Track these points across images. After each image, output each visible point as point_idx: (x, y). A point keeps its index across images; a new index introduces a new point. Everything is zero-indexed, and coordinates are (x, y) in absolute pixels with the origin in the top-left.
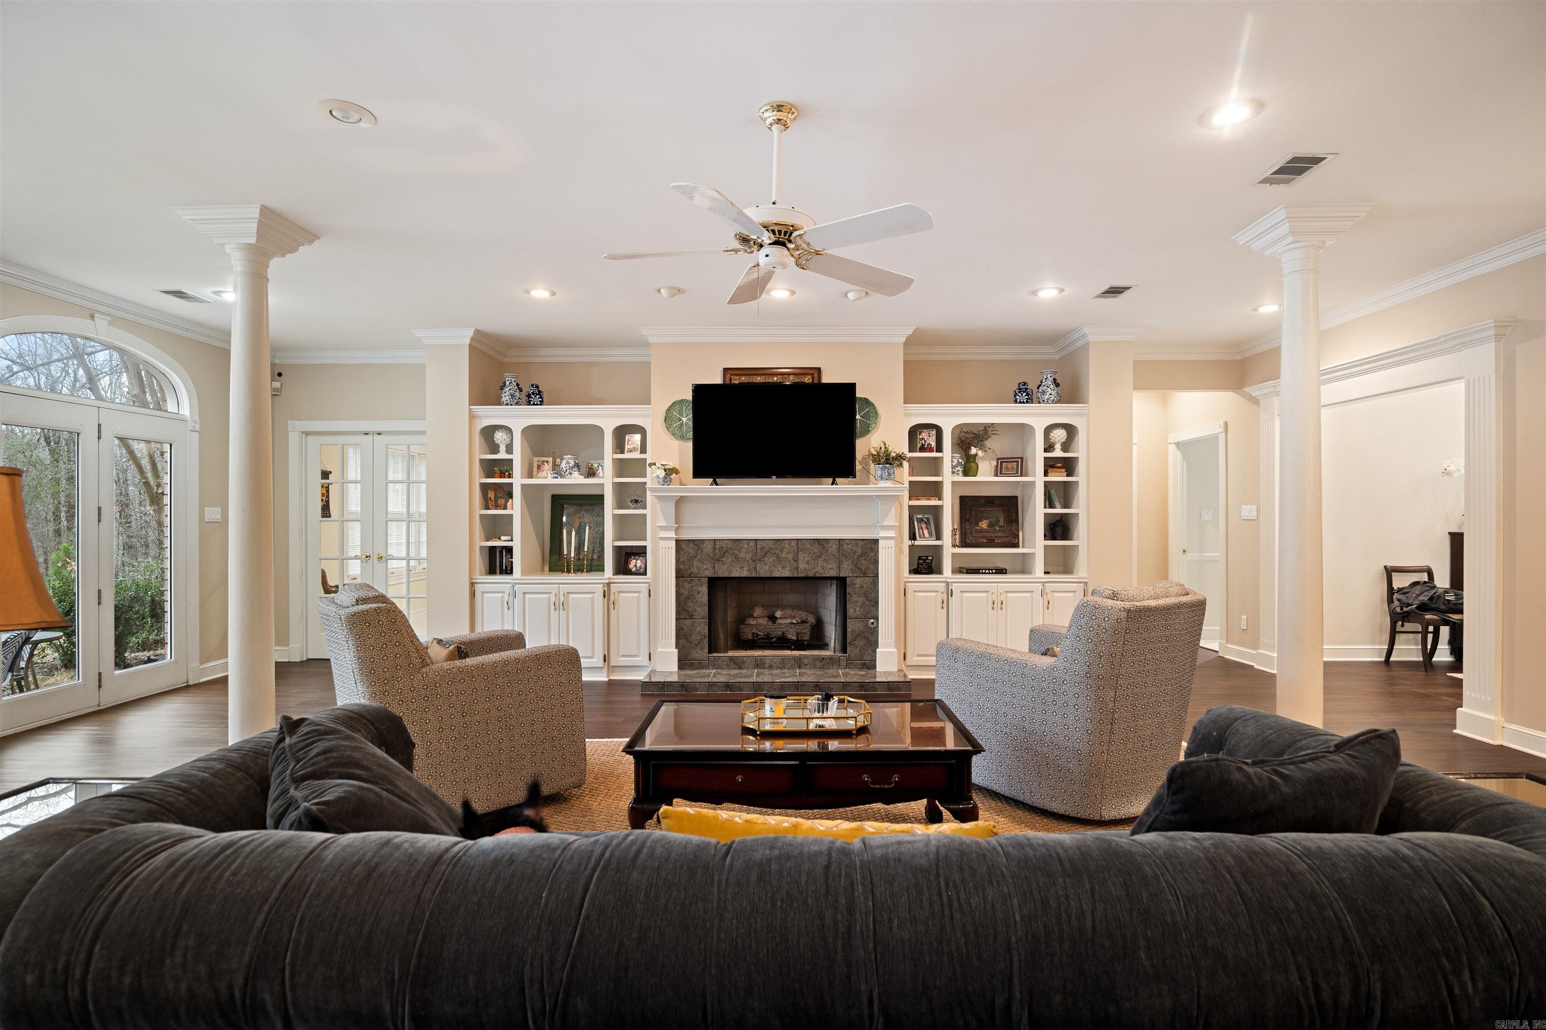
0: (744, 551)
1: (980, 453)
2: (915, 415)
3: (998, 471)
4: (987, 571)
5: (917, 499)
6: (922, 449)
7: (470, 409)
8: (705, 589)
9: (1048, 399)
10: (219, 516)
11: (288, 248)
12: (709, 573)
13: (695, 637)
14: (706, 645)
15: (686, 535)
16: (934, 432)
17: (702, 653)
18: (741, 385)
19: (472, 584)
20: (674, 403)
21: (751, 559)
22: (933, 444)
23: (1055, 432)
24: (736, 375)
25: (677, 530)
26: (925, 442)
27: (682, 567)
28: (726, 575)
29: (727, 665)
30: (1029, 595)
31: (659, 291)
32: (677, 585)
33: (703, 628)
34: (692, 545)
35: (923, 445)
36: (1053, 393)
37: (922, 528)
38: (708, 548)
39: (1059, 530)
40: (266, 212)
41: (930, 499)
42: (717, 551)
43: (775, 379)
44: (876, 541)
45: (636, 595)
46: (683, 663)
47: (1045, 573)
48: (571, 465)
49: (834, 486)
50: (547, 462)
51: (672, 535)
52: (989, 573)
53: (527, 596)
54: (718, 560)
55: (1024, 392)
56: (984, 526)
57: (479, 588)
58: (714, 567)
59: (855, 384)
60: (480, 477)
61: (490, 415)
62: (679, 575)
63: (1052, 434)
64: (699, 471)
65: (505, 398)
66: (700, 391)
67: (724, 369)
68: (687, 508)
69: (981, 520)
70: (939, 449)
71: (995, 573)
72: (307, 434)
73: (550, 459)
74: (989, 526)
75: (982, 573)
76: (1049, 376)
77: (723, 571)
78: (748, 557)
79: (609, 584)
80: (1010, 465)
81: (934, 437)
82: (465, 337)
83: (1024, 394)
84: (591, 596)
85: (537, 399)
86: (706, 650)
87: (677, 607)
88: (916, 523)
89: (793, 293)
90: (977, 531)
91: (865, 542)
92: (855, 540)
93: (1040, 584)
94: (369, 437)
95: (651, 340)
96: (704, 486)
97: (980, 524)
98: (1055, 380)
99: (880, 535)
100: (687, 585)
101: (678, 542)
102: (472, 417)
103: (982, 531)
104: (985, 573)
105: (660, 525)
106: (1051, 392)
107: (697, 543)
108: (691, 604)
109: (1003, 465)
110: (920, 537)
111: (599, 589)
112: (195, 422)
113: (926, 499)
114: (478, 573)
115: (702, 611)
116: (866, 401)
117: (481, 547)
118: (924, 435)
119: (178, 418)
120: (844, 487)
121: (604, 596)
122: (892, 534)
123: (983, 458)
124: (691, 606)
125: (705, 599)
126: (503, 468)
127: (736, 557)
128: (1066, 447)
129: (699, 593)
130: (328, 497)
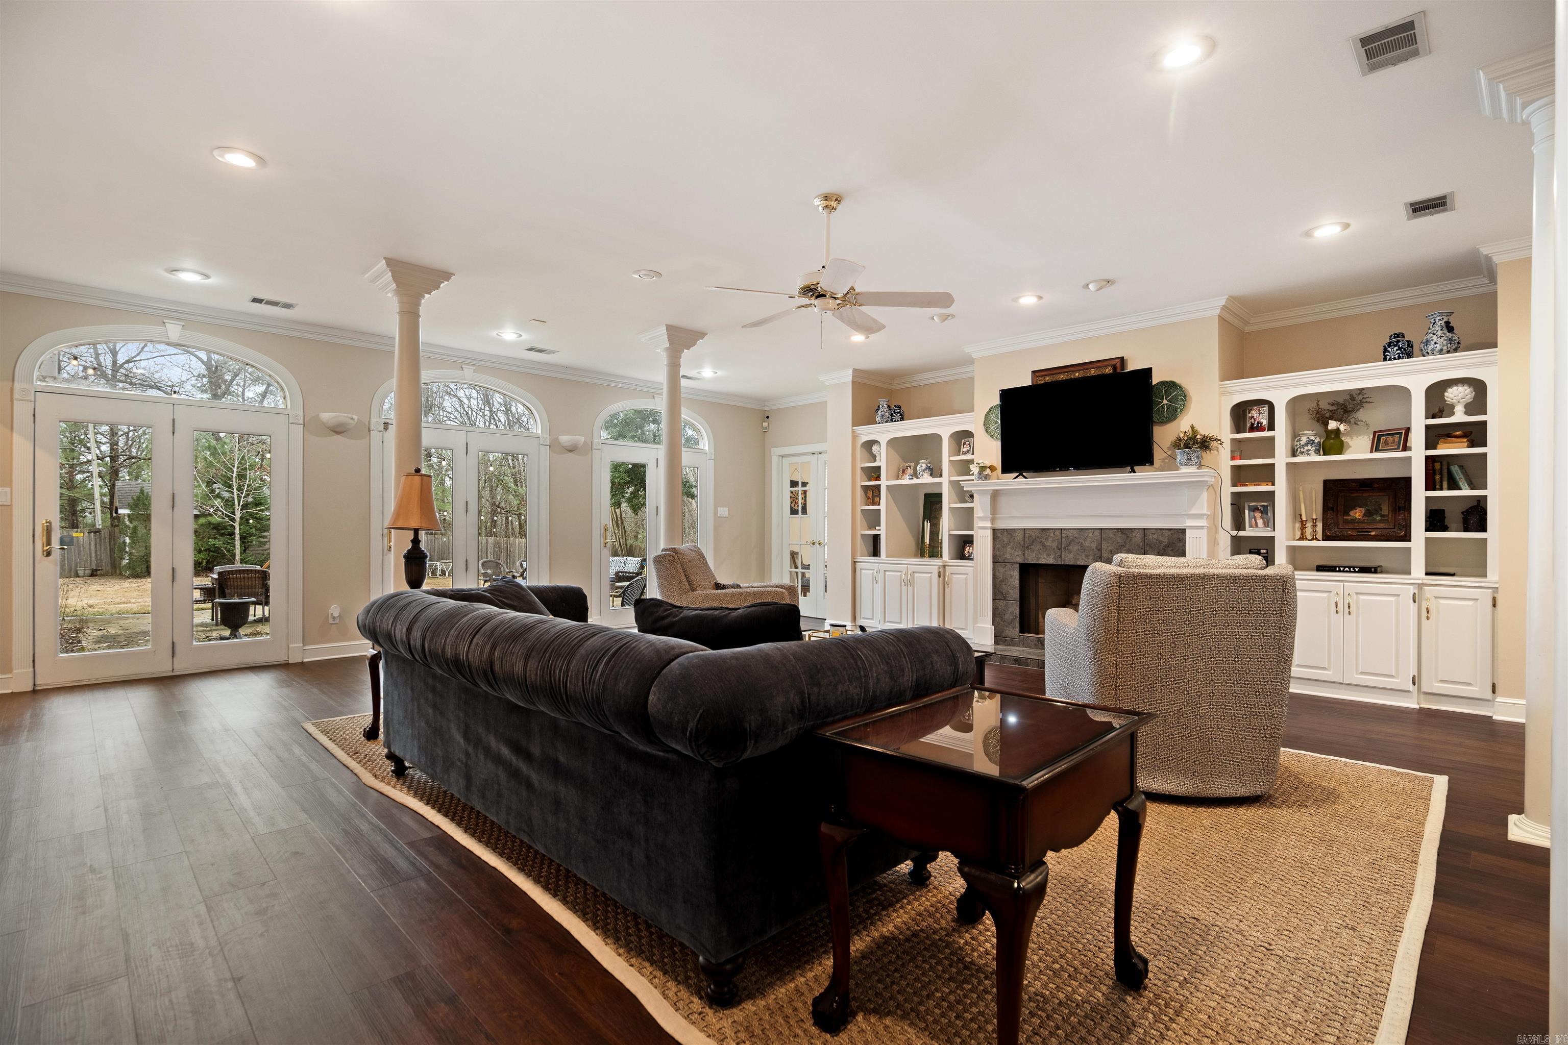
0: (1050, 539)
1: (1342, 427)
2: (1240, 391)
3: (1376, 447)
4: (1347, 569)
5: (1243, 485)
6: (1252, 429)
7: (853, 431)
8: (1016, 574)
9: (1433, 350)
10: (727, 513)
11: (690, 344)
12: (1020, 560)
13: (1008, 617)
14: (1018, 625)
15: (1001, 525)
16: (1266, 408)
17: (1014, 631)
18: (1046, 384)
19: (855, 563)
20: (991, 408)
21: (1057, 547)
22: (1265, 422)
23: (1450, 390)
24: (1042, 376)
25: (993, 520)
26: (1255, 420)
27: (997, 553)
28: (1034, 562)
29: (1035, 645)
30: (1393, 599)
31: (933, 318)
32: (994, 569)
33: (1015, 609)
34: (1006, 534)
35: (1252, 424)
36: (1439, 340)
37: (1255, 517)
38: (1019, 537)
39: (1473, 520)
40: (669, 328)
41: (1260, 485)
42: (1026, 539)
43: (1077, 374)
44: (1183, 531)
45: (965, 576)
46: (999, 638)
47: (1427, 574)
48: (923, 468)
49: (1132, 474)
50: (910, 467)
51: (989, 524)
52: (1350, 572)
53: (887, 573)
54: (1027, 547)
55: (1395, 346)
56: (1357, 515)
57: (859, 566)
58: (1024, 554)
59: (1151, 368)
60: (861, 481)
61: (867, 433)
62: (995, 561)
63: (1446, 394)
64: (1007, 467)
65: (878, 419)
66: (1006, 395)
67: (1033, 372)
68: (1003, 501)
69: (1354, 508)
70: (1271, 427)
71: (1358, 572)
72: (783, 456)
73: (912, 465)
74: (1365, 515)
75: (1340, 571)
76: (1437, 319)
77: (1032, 559)
78: (1055, 545)
79: (944, 566)
80: (1390, 439)
81: (1266, 414)
82: (847, 377)
83: (1396, 348)
84: (929, 575)
85: (898, 416)
86: (1018, 629)
87: (994, 589)
88: (1247, 512)
89: (1040, 298)
90: (1346, 522)
91: (1172, 532)
92: (1161, 529)
93: (1411, 587)
94: (815, 456)
95: (974, 356)
96: (1010, 481)
97: (1352, 513)
98: (1447, 323)
99: (1187, 525)
100: (1002, 570)
101: (994, 531)
102: (855, 436)
103: (1354, 521)
104: (1343, 571)
105: (979, 516)
106: (1438, 340)
107: (1010, 532)
108: (1004, 587)
109: (1379, 441)
110: (1251, 526)
111: (935, 570)
112: (712, 454)
113: (1255, 485)
114: (859, 553)
115: (1015, 593)
116: (1171, 386)
117: (862, 535)
118: (1254, 413)
119: (702, 452)
120: (1143, 475)
121: (939, 576)
122: (1203, 523)
123: (1348, 434)
124: (1004, 588)
125: (1017, 583)
126: (875, 473)
127: (1044, 546)
128: (1470, 409)
129: (1011, 577)
130: (805, 501)
